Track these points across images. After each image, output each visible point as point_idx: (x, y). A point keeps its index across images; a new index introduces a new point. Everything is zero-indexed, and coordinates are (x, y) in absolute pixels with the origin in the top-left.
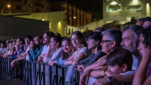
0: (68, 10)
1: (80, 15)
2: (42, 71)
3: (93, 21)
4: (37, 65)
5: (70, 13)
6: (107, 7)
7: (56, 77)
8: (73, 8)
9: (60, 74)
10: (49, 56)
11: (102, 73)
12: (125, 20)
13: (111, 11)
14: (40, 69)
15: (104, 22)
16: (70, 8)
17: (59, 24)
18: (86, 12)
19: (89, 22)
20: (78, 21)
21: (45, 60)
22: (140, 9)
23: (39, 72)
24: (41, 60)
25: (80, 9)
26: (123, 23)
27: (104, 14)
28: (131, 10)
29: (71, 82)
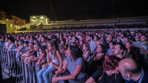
0: (15, 19)
1: (21, 21)
2: (6, 52)
3: (26, 24)
4: (3, 49)
5: (16, 20)
6: (32, 19)
7: (12, 54)
8: (17, 18)
9: (14, 54)
10: (9, 46)
11: (28, 58)
12: (38, 24)
13: (33, 20)
14: (5, 51)
15: (31, 24)
16: (16, 18)
17: (11, 25)
18: (23, 20)
19: (25, 24)
20: (20, 23)
21: (7, 48)
22: (44, 20)
23: (4, 52)
24: (5, 48)
25: (20, 18)
26: (38, 25)
27: (30, 21)
28: (40, 20)
29: (18, 57)
